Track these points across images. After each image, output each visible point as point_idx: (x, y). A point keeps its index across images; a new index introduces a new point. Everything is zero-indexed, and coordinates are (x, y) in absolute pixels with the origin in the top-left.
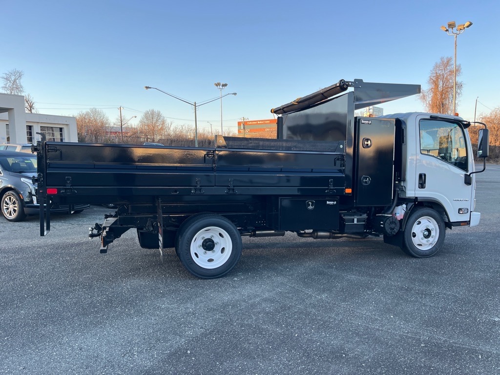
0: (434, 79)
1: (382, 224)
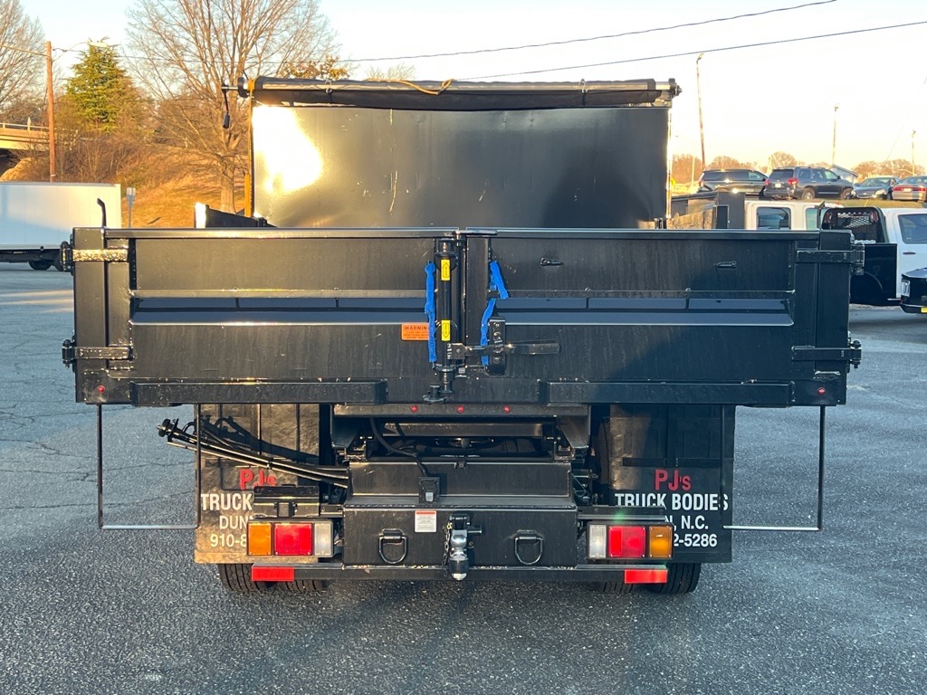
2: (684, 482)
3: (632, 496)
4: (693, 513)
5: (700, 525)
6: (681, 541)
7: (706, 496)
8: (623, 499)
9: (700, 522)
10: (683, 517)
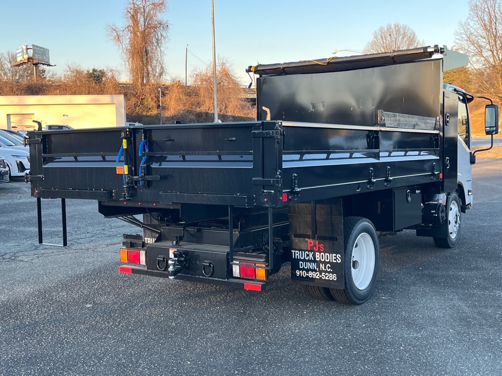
0: (132, 11)
1: (435, 213)
2: (321, 247)
3: (298, 252)
4: (325, 263)
5: (328, 269)
6: (320, 276)
7: (331, 255)
8: (295, 253)
9: (329, 268)
10: (321, 264)
